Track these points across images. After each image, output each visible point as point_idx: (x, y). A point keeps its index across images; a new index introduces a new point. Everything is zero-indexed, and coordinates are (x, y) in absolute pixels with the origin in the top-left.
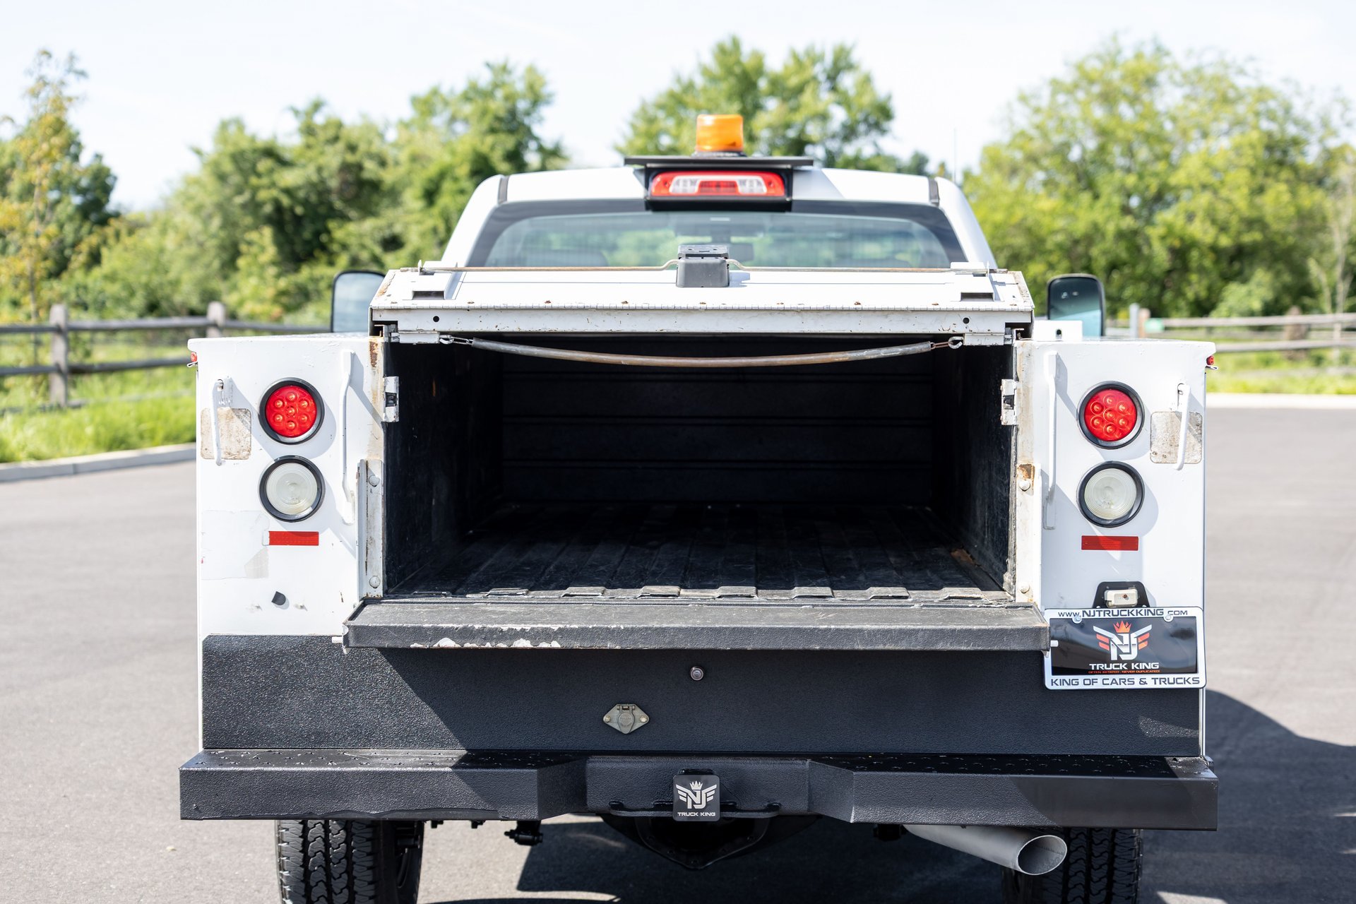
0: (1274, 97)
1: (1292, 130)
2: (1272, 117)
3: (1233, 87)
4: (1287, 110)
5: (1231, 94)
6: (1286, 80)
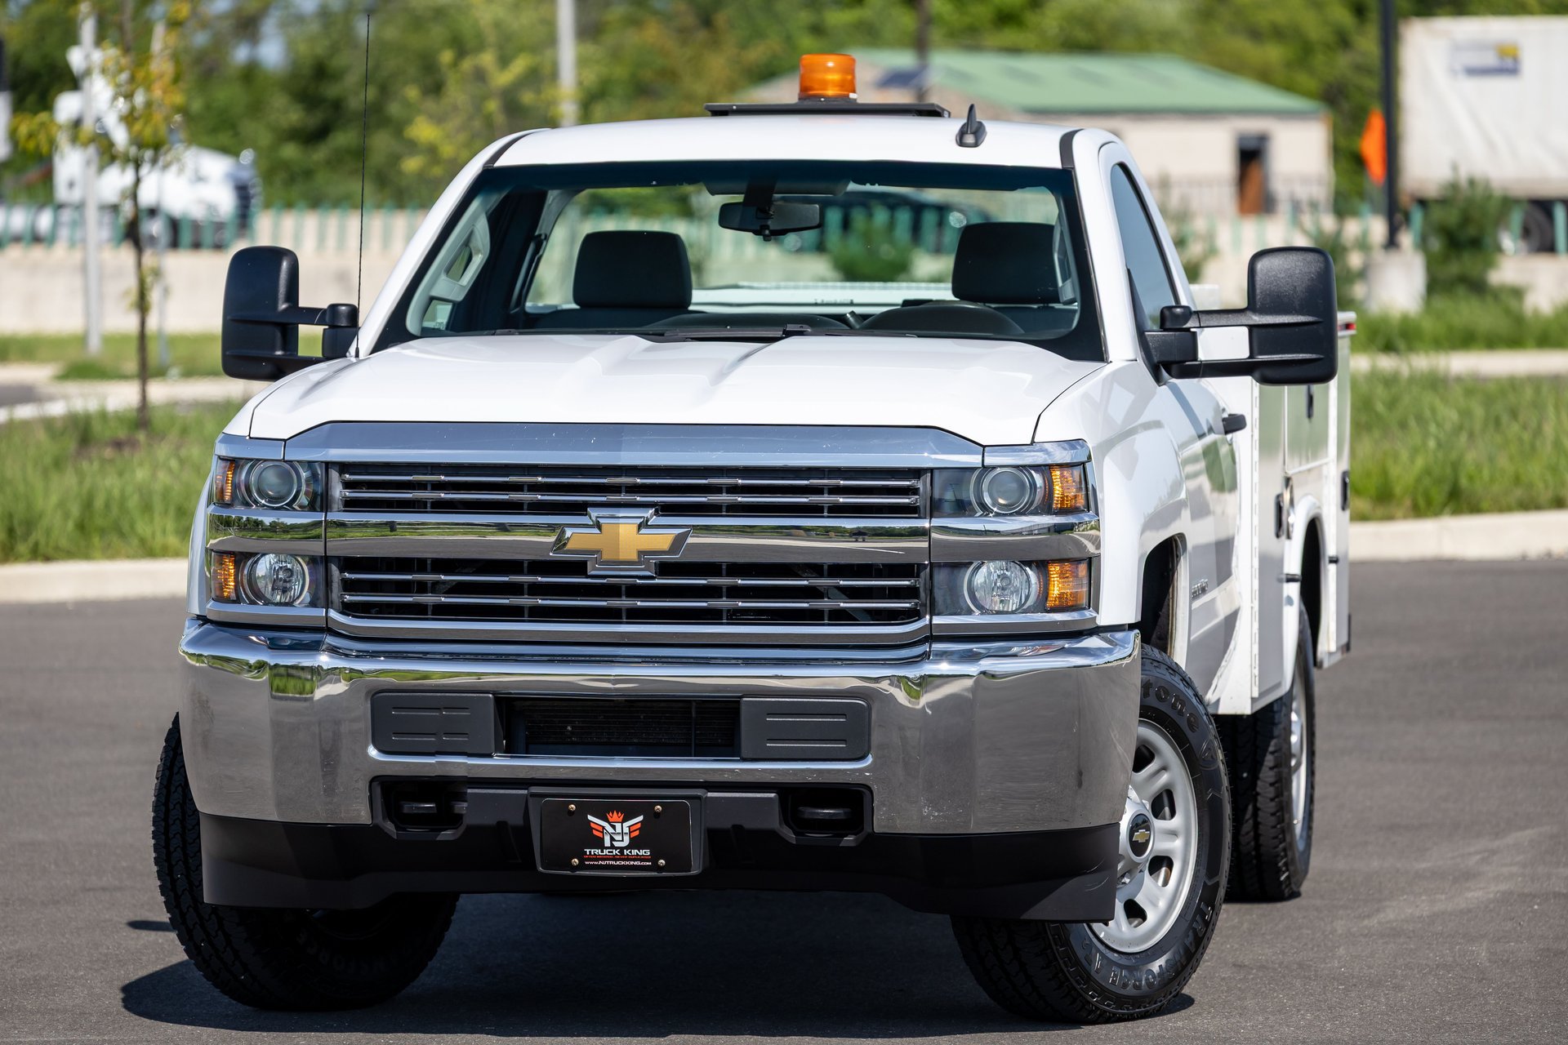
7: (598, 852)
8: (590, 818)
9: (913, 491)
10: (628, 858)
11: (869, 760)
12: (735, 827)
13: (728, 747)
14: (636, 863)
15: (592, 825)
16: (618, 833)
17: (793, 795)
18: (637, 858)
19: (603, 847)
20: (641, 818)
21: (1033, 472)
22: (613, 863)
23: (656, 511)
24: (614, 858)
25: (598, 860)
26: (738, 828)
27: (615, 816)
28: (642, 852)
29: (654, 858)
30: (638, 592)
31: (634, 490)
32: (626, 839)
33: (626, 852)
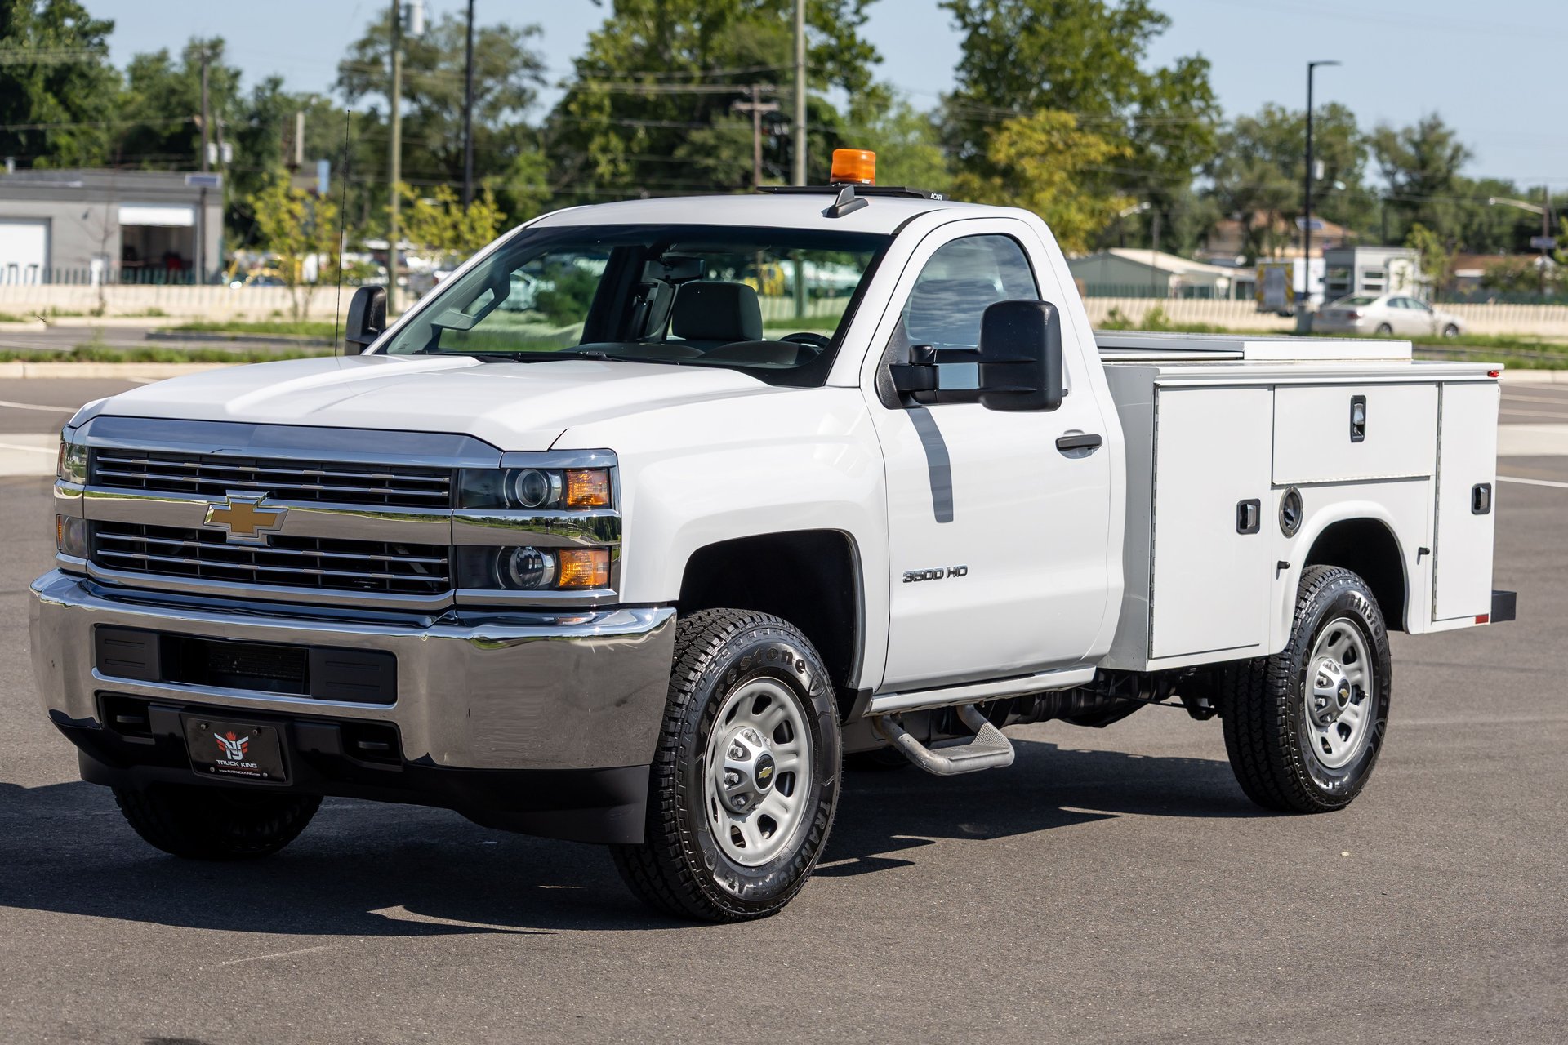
7: (225, 762)
8: (216, 735)
9: (445, 487)
10: (244, 769)
11: (396, 704)
12: (312, 750)
13: (300, 686)
14: (250, 774)
15: (219, 742)
16: (234, 749)
17: (351, 729)
18: (250, 770)
19: (228, 760)
20: (247, 739)
21: (549, 474)
22: (236, 772)
23: (268, 495)
24: (237, 769)
25: (227, 769)
26: (315, 751)
27: (231, 735)
28: (252, 766)
29: (261, 770)
30: (262, 559)
31: (260, 477)
32: (240, 757)
33: (242, 765)
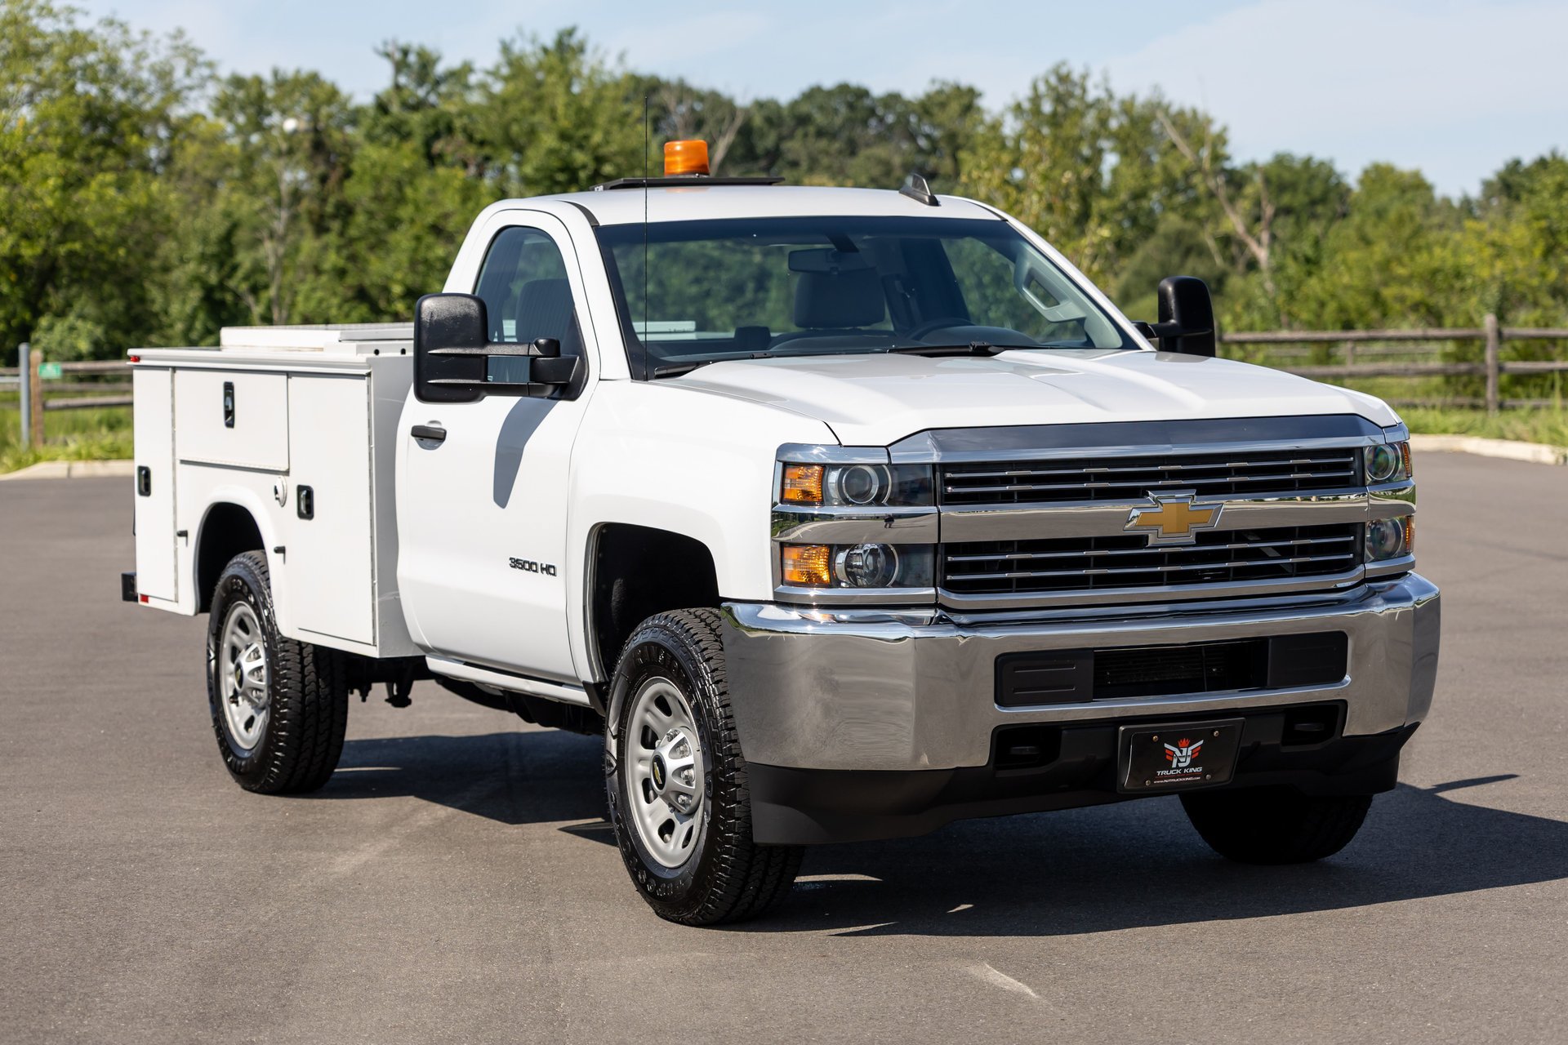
0: (94, 48)
1: (120, 95)
2: (92, 78)
3: (36, 33)
4: (113, 65)
5: (36, 43)
6: (111, 23)
7: (1166, 772)
8: (1166, 746)
9: (1346, 467)
11: (1347, 678)
15: (1169, 751)
16: (1183, 756)
18: (1193, 775)
19: (1170, 768)
20: (1201, 742)
24: (1176, 777)
26: (1257, 746)
27: (1184, 743)
28: (1196, 770)
30: (1175, 558)
31: (1174, 475)
32: (1189, 760)
33: (1185, 771)
